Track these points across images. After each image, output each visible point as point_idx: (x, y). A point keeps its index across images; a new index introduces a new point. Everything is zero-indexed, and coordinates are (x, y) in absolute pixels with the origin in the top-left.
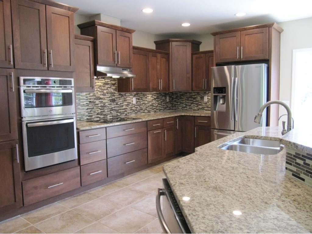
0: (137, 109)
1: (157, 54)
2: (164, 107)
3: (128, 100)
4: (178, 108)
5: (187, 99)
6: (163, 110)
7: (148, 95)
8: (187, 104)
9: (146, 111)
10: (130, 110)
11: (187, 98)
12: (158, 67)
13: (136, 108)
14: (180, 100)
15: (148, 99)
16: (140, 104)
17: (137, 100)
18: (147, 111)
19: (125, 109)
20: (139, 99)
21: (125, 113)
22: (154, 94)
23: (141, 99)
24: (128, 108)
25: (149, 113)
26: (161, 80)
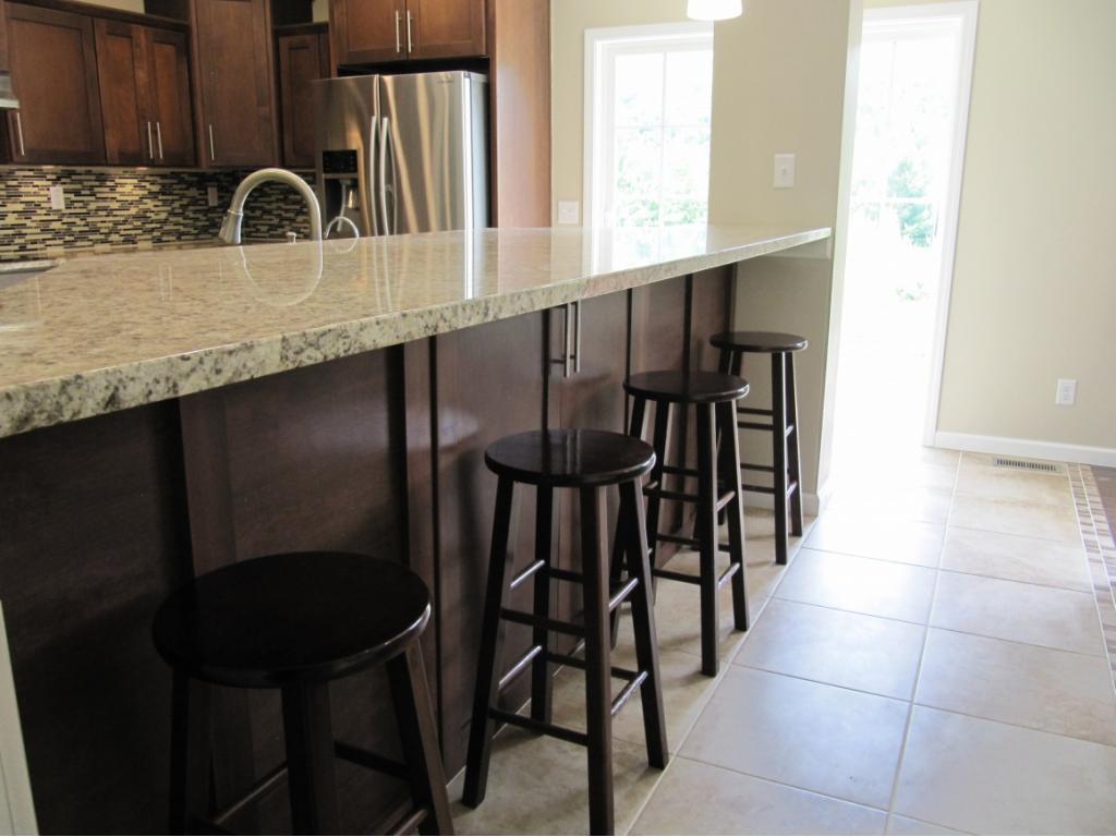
0: (74, 229)
1: (134, 26)
2: (199, 224)
3: (28, 194)
4: (258, 231)
5: (282, 197)
6: (192, 237)
7: (117, 181)
8: (284, 215)
9: (114, 237)
10: (38, 231)
11: (282, 193)
12: (142, 75)
13: (65, 227)
14: (260, 199)
15: (123, 194)
16: (84, 211)
17: (72, 197)
18: (122, 238)
19: (13, 227)
20: (77, 193)
21: (17, 241)
22: (148, 178)
23: (88, 192)
24: (28, 222)
25: (131, 246)
26: (154, 126)
